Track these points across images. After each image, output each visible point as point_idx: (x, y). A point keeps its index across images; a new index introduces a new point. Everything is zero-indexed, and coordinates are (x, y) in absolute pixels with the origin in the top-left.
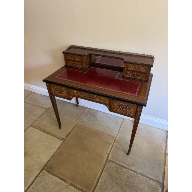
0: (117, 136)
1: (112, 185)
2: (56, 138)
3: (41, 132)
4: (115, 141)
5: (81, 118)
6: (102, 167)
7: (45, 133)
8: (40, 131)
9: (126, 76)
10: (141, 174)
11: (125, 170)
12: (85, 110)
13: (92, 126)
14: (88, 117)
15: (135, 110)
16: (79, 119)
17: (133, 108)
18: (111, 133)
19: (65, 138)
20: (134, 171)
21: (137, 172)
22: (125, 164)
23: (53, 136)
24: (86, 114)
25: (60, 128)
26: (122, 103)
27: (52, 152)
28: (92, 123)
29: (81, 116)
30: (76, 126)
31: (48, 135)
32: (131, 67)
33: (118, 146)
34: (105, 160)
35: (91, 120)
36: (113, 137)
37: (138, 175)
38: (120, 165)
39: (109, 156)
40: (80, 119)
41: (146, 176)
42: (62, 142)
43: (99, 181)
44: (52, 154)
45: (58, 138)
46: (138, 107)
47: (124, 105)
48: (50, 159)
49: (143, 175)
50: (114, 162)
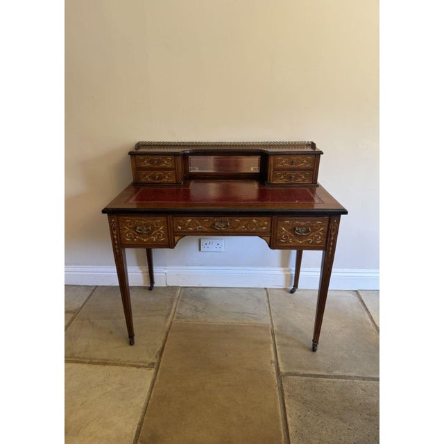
0: (272, 324)
1: (320, 421)
2: (135, 368)
3: (85, 366)
4: (273, 334)
5: (173, 310)
6: (278, 393)
7: (95, 366)
8: (79, 365)
9: (274, 182)
10: (358, 377)
11: (328, 382)
12: (175, 293)
13: (210, 320)
14: (188, 304)
15: (326, 230)
16: (169, 314)
17: (321, 226)
18: (256, 322)
19: (156, 361)
20: (345, 377)
21: (350, 377)
22: (318, 369)
23: (124, 365)
24: (182, 301)
25: (131, 343)
26: (299, 220)
27: (140, 400)
28: (206, 313)
29: (172, 306)
30: (169, 329)
31: (107, 367)
32: (283, 162)
33: (285, 341)
34: (275, 375)
35: (200, 308)
36: (265, 328)
37: (355, 381)
38: (310, 375)
39: (280, 366)
40: (172, 314)
41: (369, 378)
42: (153, 371)
43: (289, 423)
44: (142, 405)
45: (139, 367)
46: (332, 221)
47: (302, 224)
48: (142, 419)
49: (364, 379)
50: (296, 374)
